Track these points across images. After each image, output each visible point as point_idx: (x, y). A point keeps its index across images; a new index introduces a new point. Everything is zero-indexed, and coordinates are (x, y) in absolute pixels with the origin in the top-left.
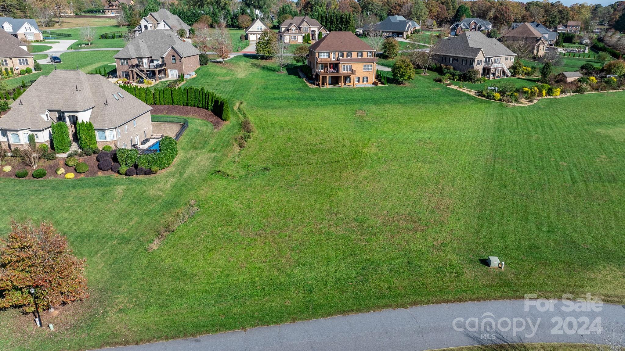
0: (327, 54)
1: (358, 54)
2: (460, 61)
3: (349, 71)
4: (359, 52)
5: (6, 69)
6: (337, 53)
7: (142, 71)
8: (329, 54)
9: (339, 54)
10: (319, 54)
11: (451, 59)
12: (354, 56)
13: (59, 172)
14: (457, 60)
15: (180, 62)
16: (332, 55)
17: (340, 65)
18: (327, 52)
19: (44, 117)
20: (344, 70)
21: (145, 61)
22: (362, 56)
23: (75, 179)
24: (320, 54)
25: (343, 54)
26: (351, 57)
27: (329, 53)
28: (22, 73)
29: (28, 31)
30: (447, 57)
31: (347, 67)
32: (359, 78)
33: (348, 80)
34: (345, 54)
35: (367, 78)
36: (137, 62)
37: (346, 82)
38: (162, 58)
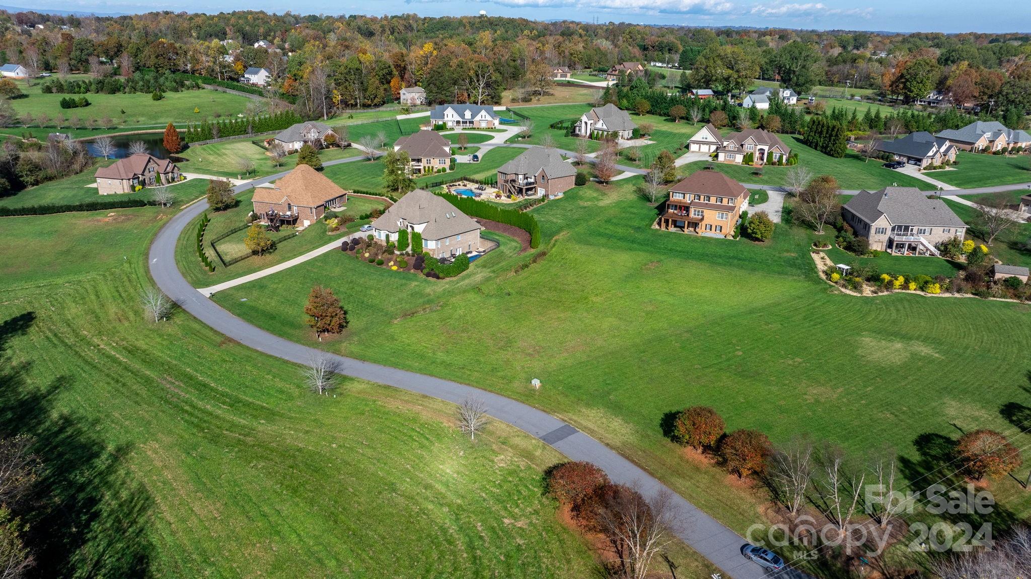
1: (717, 199)
2: (862, 225)
3: (700, 217)
4: (719, 197)
5: (429, 167)
6: (693, 196)
7: (514, 187)
8: (684, 196)
9: (695, 197)
10: (673, 194)
11: (857, 219)
12: (713, 200)
13: (390, 264)
14: (859, 224)
15: (547, 182)
16: (687, 196)
17: (691, 209)
19: (399, 223)
20: (695, 214)
21: (521, 177)
22: (721, 203)
23: (396, 271)
24: (675, 194)
25: (700, 197)
26: (709, 201)
27: (684, 194)
28: (439, 171)
29: (483, 119)
30: (855, 216)
31: (699, 212)
32: (711, 226)
33: (699, 226)
34: (702, 197)
35: (721, 227)
36: (514, 177)
37: (695, 229)
38: (535, 177)
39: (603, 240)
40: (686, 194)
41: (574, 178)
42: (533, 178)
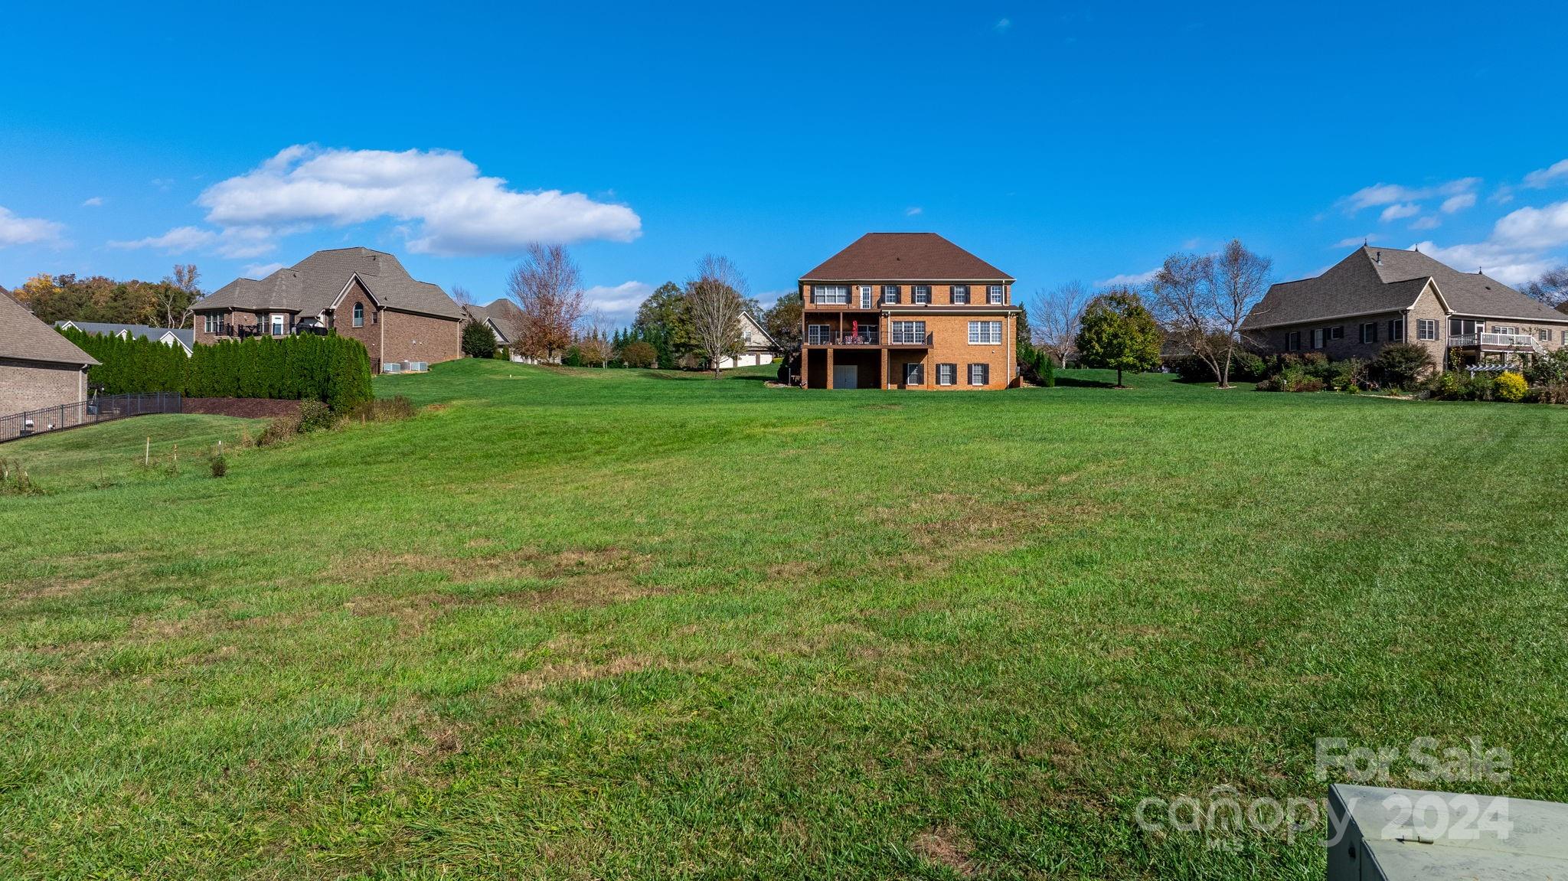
0: (843, 292)
1: (952, 293)
2: (1350, 331)
3: (917, 343)
4: (959, 284)
6: (877, 289)
8: (849, 293)
9: (883, 292)
10: (812, 293)
11: (1319, 334)
12: (940, 296)
14: (1339, 333)
15: (375, 321)
16: (859, 292)
17: (883, 320)
18: (840, 285)
20: (896, 338)
22: (967, 300)
24: (818, 292)
25: (898, 292)
26: (929, 300)
27: (848, 287)
30: (1302, 330)
31: (908, 327)
32: (953, 368)
33: (915, 372)
34: (906, 290)
35: (985, 368)
36: (252, 320)
37: (905, 382)
38: (329, 313)
40: (854, 288)
41: (458, 330)
42: (322, 317)
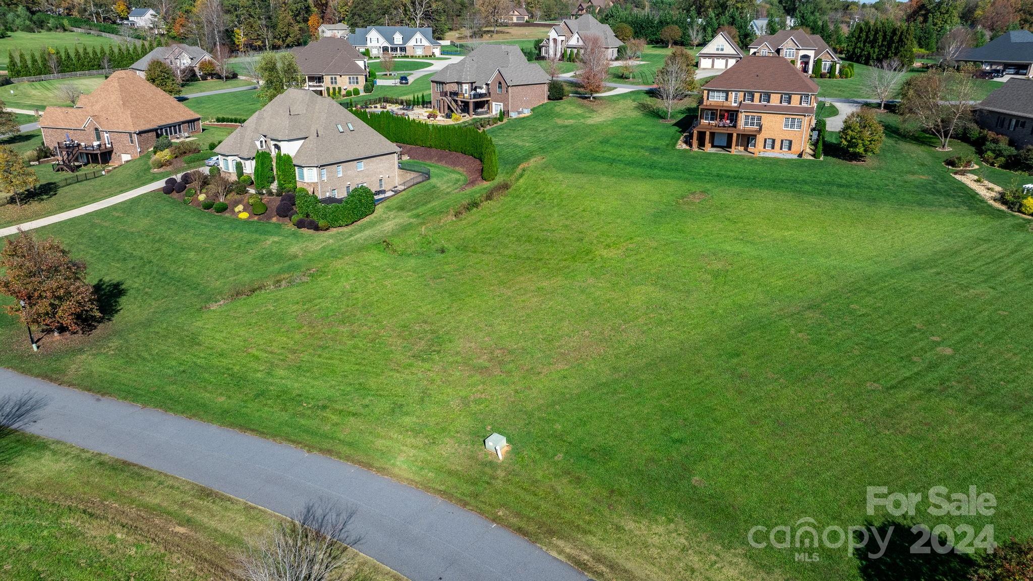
0: (724, 95)
1: (782, 97)
2: (1028, 128)
3: (756, 127)
4: (786, 94)
6: (742, 94)
7: (456, 101)
8: (727, 95)
9: (746, 96)
10: (708, 94)
11: (1014, 122)
12: (775, 100)
13: (236, 210)
14: (1023, 125)
15: (507, 92)
16: (732, 96)
17: (740, 115)
18: (723, 91)
19: (258, 144)
20: (746, 124)
21: (466, 87)
22: (789, 103)
23: (246, 222)
24: (711, 94)
25: (753, 96)
26: (769, 102)
27: (727, 92)
28: (349, 94)
29: (419, 43)
30: (1008, 117)
31: (753, 119)
32: (774, 141)
33: (753, 142)
34: (757, 96)
35: (791, 142)
36: (455, 88)
37: (748, 146)
38: (487, 85)
39: (604, 166)
40: (730, 93)
41: (546, 87)
42: (484, 86)
